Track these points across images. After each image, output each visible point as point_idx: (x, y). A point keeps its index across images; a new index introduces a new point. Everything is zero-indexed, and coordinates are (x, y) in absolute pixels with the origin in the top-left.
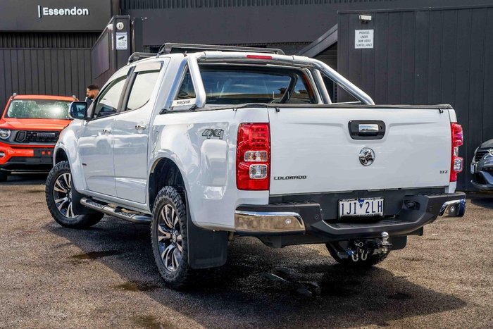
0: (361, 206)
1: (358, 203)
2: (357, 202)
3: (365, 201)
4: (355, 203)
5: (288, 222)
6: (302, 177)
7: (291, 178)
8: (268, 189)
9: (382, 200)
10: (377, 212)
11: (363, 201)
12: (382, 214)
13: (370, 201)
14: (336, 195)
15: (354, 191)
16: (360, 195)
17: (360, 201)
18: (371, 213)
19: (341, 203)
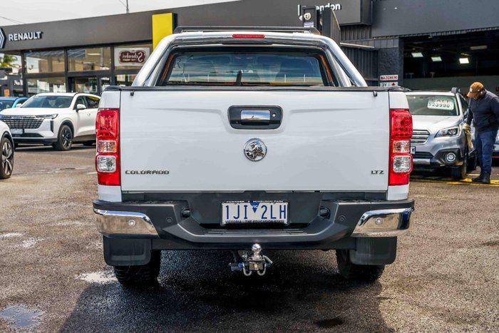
0: (255, 210)
1: (250, 207)
2: (249, 204)
3: (261, 205)
4: (246, 206)
5: (132, 223)
6: (164, 173)
7: (148, 172)
8: (119, 184)
9: (286, 204)
10: (278, 219)
11: (258, 204)
12: (285, 221)
13: (268, 205)
14: (218, 195)
15: (246, 191)
16: (254, 197)
17: (252, 203)
18: (269, 219)
19: (224, 205)
